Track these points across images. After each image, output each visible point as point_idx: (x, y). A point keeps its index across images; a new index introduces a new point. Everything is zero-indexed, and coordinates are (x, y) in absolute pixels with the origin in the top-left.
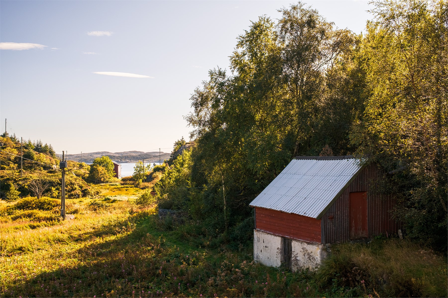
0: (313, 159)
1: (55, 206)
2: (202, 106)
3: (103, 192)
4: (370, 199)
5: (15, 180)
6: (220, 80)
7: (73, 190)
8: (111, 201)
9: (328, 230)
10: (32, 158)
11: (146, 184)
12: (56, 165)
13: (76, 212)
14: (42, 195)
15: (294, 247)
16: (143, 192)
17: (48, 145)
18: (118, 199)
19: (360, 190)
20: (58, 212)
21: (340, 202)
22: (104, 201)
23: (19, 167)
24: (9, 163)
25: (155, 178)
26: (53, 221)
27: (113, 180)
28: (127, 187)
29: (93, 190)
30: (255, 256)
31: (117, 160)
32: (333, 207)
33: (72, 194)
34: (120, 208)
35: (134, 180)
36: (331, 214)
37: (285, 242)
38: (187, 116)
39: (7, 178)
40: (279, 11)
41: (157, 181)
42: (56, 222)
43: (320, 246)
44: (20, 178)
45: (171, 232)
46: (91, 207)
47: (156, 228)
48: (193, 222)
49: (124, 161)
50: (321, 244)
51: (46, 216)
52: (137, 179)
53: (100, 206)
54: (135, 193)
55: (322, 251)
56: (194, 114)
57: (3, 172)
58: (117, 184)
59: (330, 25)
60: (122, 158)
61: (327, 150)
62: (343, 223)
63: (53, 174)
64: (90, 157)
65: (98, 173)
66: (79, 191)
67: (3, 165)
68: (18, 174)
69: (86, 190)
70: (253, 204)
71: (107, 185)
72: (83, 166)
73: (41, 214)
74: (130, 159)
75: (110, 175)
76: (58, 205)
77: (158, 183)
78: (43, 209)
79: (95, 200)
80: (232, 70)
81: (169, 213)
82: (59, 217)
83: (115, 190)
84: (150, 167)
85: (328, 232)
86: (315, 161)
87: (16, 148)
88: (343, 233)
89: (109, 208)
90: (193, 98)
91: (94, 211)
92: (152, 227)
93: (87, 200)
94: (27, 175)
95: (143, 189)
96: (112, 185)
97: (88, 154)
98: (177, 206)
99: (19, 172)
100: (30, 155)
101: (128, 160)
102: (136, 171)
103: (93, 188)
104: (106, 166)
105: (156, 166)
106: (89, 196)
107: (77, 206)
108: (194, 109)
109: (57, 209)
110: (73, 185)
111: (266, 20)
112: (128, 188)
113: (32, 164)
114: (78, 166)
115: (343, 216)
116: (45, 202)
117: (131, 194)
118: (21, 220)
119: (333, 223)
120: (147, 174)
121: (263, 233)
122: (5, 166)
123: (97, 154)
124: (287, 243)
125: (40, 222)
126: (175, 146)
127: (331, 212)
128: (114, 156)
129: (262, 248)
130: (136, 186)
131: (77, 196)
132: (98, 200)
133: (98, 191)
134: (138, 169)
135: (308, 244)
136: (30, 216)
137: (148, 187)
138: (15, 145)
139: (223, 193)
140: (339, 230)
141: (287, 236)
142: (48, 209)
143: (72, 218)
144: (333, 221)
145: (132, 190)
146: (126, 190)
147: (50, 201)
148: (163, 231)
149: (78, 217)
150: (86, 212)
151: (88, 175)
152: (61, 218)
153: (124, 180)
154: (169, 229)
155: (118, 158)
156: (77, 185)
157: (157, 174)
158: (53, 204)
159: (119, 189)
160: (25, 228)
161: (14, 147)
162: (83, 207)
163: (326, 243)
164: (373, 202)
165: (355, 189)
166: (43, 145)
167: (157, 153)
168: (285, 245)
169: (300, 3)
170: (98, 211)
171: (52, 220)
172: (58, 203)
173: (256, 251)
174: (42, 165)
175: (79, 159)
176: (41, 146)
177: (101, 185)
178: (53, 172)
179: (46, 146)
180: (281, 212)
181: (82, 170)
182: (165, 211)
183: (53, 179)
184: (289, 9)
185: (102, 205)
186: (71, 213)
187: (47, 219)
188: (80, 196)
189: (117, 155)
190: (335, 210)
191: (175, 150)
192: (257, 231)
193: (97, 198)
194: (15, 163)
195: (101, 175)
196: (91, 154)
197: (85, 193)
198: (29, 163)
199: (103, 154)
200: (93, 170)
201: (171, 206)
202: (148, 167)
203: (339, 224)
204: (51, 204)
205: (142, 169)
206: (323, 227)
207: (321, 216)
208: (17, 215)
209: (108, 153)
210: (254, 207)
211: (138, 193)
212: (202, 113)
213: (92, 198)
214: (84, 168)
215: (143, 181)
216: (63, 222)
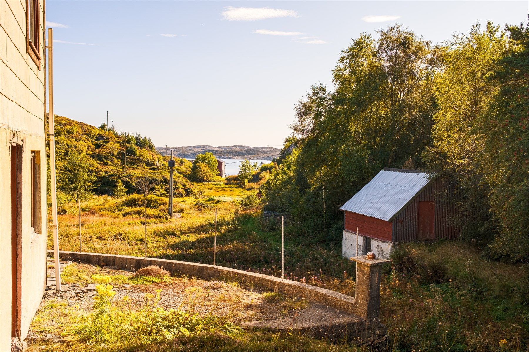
0: (397, 171)
1: (161, 205)
2: (305, 116)
3: (206, 192)
4: (437, 207)
5: (119, 176)
6: (321, 95)
7: (176, 188)
8: (215, 201)
9: (397, 231)
10: (135, 154)
11: (252, 185)
12: (158, 161)
13: (181, 211)
14: (148, 193)
15: (373, 245)
16: (248, 193)
17: (147, 138)
18: (223, 200)
19: (429, 199)
20: (164, 211)
21: (410, 209)
22: (208, 201)
23: (123, 163)
24: (112, 158)
25: (262, 178)
26: (162, 218)
27: (216, 179)
28: (232, 187)
29: (196, 189)
30: (343, 253)
31: (219, 155)
32: (403, 213)
33: (176, 193)
34: (225, 209)
35: (239, 180)
36: (401, 219)
37: (366, 241)
38: (292, 124)
39: (111, 174)
40: (378, 32)
41: (263, 182)
42: (165, 220)
43: (391, 244)
44: (124, 175)
45: (274, 233)
46: (196, 207)
47: (260, 229)
48: (295, 224)
49: (227, 157)
50: (392, 242)
51: (155, 213)
52: (243, 178)
53: (205, 206)
54: (240, 194)
55: (392, 248)
56: (298, 123)
57: (107, 167)
58: (221, 183)
59: (427, 43)
60: (225, 153)
61: (409, 164)
62: (412, 227)
63: (156, 171)
64: (189, 151)
65: (201, 171)
66: (183, 190)
67: (107, 160)
68: (121, 170)
69: (189, 189)
70: (343, 208)
71: (211, 184)
72: (184, 162)
73: (150, 211)
74: (235, 155)
75: (214, 174)
76: (165, 204)
77: (264, 185)
78: (151, 207)
79: (198, 200)
80: (334, 83)
81: (273, 215)
82: (167, 215)
83: (219, 190)
84: (257, 165)
85: (397, 233)
86: (398, 173)
87: (118, 142)
88: (411, 234)
89: (214, 208)
90: (296, 108)
91: (199, 211)
92: (257, 228)
93: (191, 200)
94: (130, 172)
95: (248, 190)
96: (216, 185)
97: (188, 147)
98: (281, 208)
99: (122, 168)
100: (132, 151)
101: (232, 156)
102: (241, 170)
103: (196, 187)
104: (209, 164)
105: (264, 165)
106: (193, 196)
107: (182, 205)
108: (298, 119)
109: (164, 208)
110: (177, 184)
111: (366, 37)
112: (232, 189)
113: (134, 159)
114: (179, 162)
115: (412, 221)
116: (152, 200)
117: (236, 194)
118: (131, 217)
119: (403, 226)
120: (253, 174)
121: (350, 233)
122: (108, 161)
123: (197, 148)
124: (368, 242)
125: (149, 219)
126: (285, 142)
127: (401, 216)
128: (217, 151)
129: (348, 246)
130: (241, 187)
131: (180, 195)
132: (201, 200)
133: (202, 191)
134: (244, 168)
135: (383, 242)
136: (139, 213)
137: (254, 188)
138: (117, 139)
139: (323, 198)
140: (408, 231)
141: (368, 236)
142: (155, 207)
143: (179, 217)
144: (403, 224)
145: (237, 191)
146: (231, 191)
147: (157, 199)
148: (267, 231)
149: (185, 216)
150: (191, 211)
151: (189, 173)
152: (169, 216)
153: (227, 179)
154: (273, 229)
155: (220, 153)
156: (180, 183)
157: (264, 174)
158: (159, 202)
159: (222, 189)
160: (137, 223)
161: (116, 141)
162: (188, 207)
163: (396, 241)
164: (440, 210)
165: (424, 198)
166: (142, 138)
167: (265, 148)
168: (366, 244)
169: (397, 24)
170: (203, 211)
171: (160, 218)
172: (164, 202)
173: (344, 249)
174: (145, 161)
175: (177, 153)
176: (140, 139)
177: (203, 184)
178: (156, 169)
179: (145, 139)
180: (363, 215)
181: (183, 167)
182: (269, 213)
183: (156, 176)
184: (386, 30)
185: (207, 205)
186: (177, 212)
187: (156, 217)
188: (184, 195)
189: (220, 150)
190: (405, 215)
191: (285, 147)
192: (346, 231)
193: (200, 198)
194: (118, 158)
195: (204, 173)
196: (191, 148)
197: (188, 192)
198: (131, 159)
199: (204, 148)
200: (195, 168)
201: (276, 208)
202: (255, 165)
203: (408, 227)
204: (158, 202)
205: (247, 168)
206: (394, 228)
207: (392, 220)
208: (127, 212)
209: (210, 147)
210: (344, 211)
211: (243, 194)
212: (305, 123)
213: (195, 198)
214: (185, 164)
215: (249, 182)
216: (170, 220)
